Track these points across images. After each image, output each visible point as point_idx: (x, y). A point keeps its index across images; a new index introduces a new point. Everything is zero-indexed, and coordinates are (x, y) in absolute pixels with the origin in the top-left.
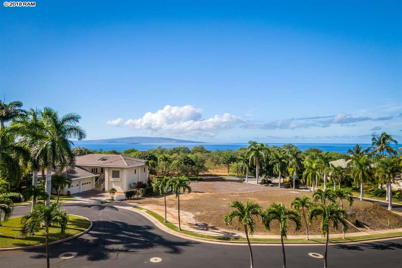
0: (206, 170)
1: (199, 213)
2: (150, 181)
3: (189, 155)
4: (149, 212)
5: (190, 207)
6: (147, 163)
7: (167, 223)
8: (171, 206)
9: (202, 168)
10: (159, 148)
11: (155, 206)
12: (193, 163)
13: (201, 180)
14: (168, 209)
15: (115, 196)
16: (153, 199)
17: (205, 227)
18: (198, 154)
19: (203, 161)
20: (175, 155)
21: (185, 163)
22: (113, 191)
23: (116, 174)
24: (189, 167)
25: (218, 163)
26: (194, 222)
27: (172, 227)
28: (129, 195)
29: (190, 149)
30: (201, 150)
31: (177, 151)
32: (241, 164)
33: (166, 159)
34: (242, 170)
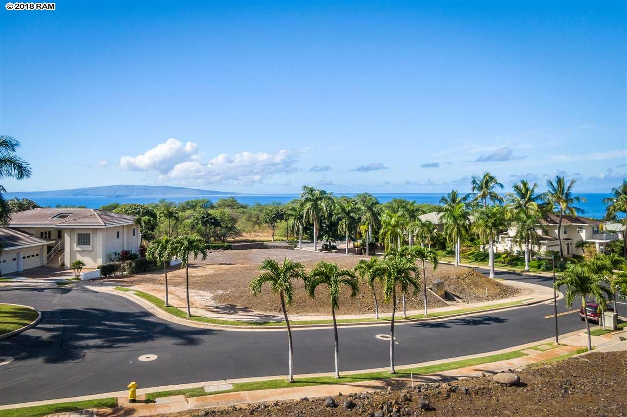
0: (238, 233)
1: (220, 292)
2: (143, 250)
3: (211, 212)
4: (140, 294)
5: (206, 284)
6: (138, 222)
7: (168, 308)
8: (177, 284)
9: (231, 229)
10: (162, 201)
11: (151, 286)
12: (216, 223)
13: (229, 248)
14: (170, 288)
15: (82, 273)
16: (149, 276)
17: (231, 309)
18: (227, 211)
19: (234, 220)
20: (188, 212)
21: (204, 223)
22: (79, 265)
23: (84, 239)
24: (210, 229)
25: (257, 223)
26: (212, 303)
27: (177, 312)
28: (107, 271)
29: (214, 203)
30: (232, 203)
31: (192, 206)
32: (291, 221)
33: (170, 215)
34: (293, 231)
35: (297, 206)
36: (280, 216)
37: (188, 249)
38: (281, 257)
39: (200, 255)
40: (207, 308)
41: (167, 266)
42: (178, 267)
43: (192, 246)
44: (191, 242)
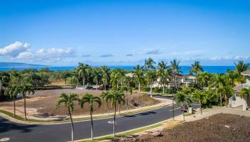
0: (49, 83)
1: (41, 108)
2: (3, 91)
3: (37, 74)
5: (34, 105)
7: (16, 117)
8: (20, 106)
9: (46, 81)
11: (7, 107)
12: (39, 78)
13: (45, 89)
14: (17, 108)
16: (5, 103)
17: (46, 115)
18: (45, 73)
19: (48, 77)
20: (26, 74)
21: (34, 79)
24: (36, 81)
25: (58, 78)
26: (37, 113)
27: (19, 118)
29: (38, 70)
30: (47, 70)
31: (28, 71)
32: (73, 77)
33: (17, 75)
34: (74, 81)
35: (76, 71)
36: (69, 75)
37: (25, 90)
38: (69, 92)
39: (31, 93)
40: (34, 115)
41: (16, 98)
42: (20, 98)
43: (27, 89)
44: (27, 87)
